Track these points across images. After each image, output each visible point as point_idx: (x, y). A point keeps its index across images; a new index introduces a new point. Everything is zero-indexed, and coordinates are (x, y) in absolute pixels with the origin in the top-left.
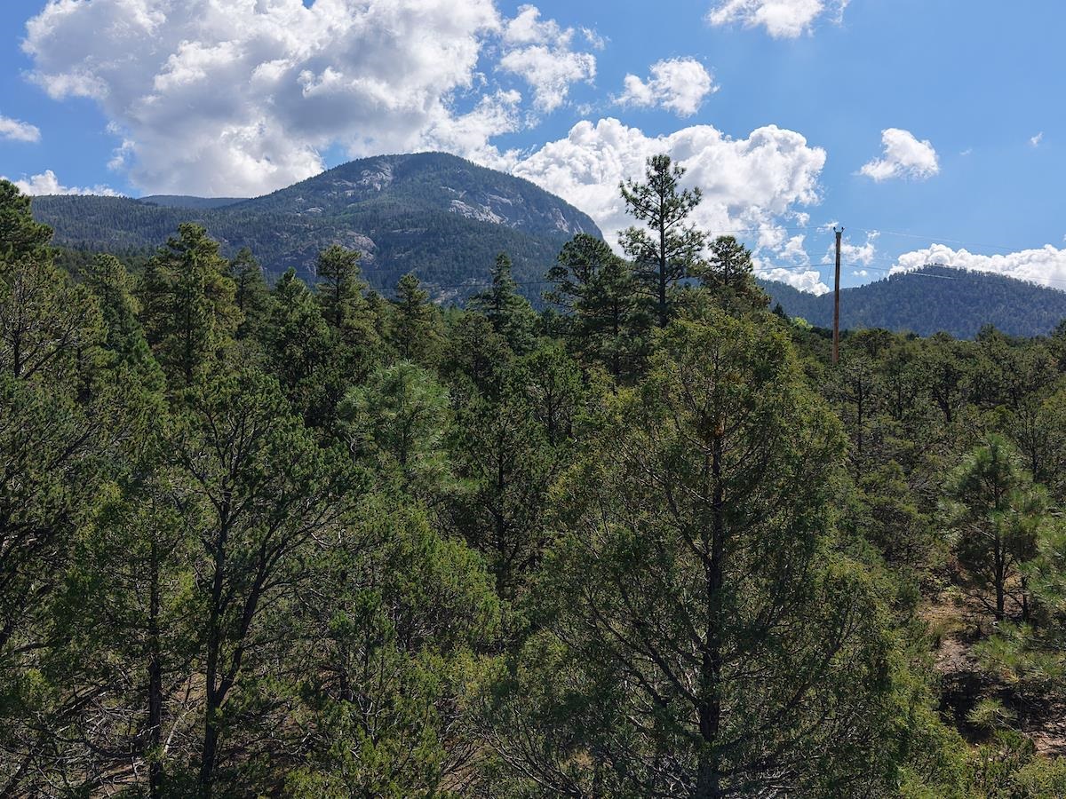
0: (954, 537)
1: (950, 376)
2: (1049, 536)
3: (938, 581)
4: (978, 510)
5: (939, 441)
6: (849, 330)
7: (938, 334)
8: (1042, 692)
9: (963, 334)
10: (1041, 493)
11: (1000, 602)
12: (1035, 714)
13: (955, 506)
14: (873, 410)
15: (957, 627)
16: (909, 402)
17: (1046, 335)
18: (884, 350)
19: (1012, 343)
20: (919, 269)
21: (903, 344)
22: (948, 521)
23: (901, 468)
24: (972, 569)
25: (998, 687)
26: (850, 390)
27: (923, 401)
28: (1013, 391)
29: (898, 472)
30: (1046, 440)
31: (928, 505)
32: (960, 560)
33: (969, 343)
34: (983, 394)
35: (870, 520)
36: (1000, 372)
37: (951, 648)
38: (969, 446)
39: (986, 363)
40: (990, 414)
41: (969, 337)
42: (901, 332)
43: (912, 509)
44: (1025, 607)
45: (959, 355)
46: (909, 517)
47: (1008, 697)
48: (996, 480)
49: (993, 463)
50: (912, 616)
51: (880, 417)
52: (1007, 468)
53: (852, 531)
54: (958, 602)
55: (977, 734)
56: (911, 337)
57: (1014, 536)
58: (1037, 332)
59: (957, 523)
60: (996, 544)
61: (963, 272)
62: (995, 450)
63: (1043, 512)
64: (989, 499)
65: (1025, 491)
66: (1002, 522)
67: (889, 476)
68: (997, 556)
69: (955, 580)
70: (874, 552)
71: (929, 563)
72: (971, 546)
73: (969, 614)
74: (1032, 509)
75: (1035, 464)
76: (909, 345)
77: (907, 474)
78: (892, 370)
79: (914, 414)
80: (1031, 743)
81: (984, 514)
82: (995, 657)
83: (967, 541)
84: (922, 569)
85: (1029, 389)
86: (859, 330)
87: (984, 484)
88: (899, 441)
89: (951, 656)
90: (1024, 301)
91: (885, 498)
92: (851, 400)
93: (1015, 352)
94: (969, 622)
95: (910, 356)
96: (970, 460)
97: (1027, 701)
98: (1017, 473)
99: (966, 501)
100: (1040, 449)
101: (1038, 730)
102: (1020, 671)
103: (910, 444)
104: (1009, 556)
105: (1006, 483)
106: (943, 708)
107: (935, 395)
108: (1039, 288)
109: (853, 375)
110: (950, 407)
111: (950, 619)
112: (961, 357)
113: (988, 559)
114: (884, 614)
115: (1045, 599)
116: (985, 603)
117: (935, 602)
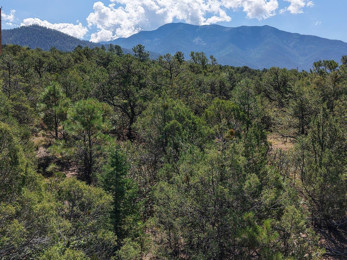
0: (42, 115)
1: (41, 63)
2: (70, 113)
3: (37, 129)
4: (49, 106)
5: (37, 84)
6: (6, 44)
7: (37, 48)
8: (69, 160)
9: (46, 49)
10: (68, 100)
11: (57, 134)
12: (66, 166)
13: (42, 105)
14: (14, 73)
15: (43, 143)
16: (27, 71)
17: (71, 51)
18: (18, 53)
19: (61, 53)
20: (31, 25)
21: (25, 51)
22: (40, 110)
23: (24, 93)
24: (47, 124)
25: (56, 160)
26: (6, 65)
27: (32, 70)
28: (61, 69)
29: (23, 94)
30: (70, 84)
31: (33, 105)
32: (44, 122)
33: (48, 52)
34: (51, 69)
35: (13, 111)
36: (56, 62)
37: (42, 150)
38: (47, 85)
39: (52, 58)
40: (53, 76)
41: (48, 50)
42: (25, 47)
43: (28, 106)
44: (64, 135)
46: (27, 109)
47: (59, 163)
48: (55, 96)
49: (54, 91)
50: (28, 141)
51: (17, 75)
52: (58, 93)
53: (7, 114)
54: (44, 135)
55: (49, 175)
56: (28, 49)
57: (60, 114)
58: (69, 50)
59: (43, 110)
60: (55, 116)
61: (45, 28)
62: (54, 87)
63: (69, 106)
64: (53, 102)
65: (64, 100)
66: (57, 110)
67: (20, 95)
68: (56, 120)
69: (43, 128)
70: (15, 121)
71: (34, 123)
72: (47, 118)
73: (47, 139)
74: (66, 105)
75: (67, 91)
76: (27, 52)
77: (26, 95)
78: (21, 60)
79: (29, 75)
80: (65, 174)
81: (51, 107)
82: (54, 151)
83: (47, 116)
84: (32, 126)
85: (66, 68)
86: (10, 45)
87: (51, 98)
88: (23, 84)
89: (42, 152)
90: (65, 40)
91: (19, 103)
92: (6, 69)
93: (61, 56)
94: (47, 141)
95: (27, 55)
96: (47, 90)
97: (64, 163)
98: (61, 94)
99: (46, 103)
100: (68, 87)
101: (68, 171)
102: (61, 154)
103: (27, 85)
104: (59, 120)
105: (58, 97)
106: (39, 168)
107: (36, 69)
108: (69, 36)
109: (7, 60)
110: (41, 73)
111: (41, 141)
112: (45, 57)
113: (53, 121)
115: (69, 132)
116: (52, 135)
117: (37, 136)
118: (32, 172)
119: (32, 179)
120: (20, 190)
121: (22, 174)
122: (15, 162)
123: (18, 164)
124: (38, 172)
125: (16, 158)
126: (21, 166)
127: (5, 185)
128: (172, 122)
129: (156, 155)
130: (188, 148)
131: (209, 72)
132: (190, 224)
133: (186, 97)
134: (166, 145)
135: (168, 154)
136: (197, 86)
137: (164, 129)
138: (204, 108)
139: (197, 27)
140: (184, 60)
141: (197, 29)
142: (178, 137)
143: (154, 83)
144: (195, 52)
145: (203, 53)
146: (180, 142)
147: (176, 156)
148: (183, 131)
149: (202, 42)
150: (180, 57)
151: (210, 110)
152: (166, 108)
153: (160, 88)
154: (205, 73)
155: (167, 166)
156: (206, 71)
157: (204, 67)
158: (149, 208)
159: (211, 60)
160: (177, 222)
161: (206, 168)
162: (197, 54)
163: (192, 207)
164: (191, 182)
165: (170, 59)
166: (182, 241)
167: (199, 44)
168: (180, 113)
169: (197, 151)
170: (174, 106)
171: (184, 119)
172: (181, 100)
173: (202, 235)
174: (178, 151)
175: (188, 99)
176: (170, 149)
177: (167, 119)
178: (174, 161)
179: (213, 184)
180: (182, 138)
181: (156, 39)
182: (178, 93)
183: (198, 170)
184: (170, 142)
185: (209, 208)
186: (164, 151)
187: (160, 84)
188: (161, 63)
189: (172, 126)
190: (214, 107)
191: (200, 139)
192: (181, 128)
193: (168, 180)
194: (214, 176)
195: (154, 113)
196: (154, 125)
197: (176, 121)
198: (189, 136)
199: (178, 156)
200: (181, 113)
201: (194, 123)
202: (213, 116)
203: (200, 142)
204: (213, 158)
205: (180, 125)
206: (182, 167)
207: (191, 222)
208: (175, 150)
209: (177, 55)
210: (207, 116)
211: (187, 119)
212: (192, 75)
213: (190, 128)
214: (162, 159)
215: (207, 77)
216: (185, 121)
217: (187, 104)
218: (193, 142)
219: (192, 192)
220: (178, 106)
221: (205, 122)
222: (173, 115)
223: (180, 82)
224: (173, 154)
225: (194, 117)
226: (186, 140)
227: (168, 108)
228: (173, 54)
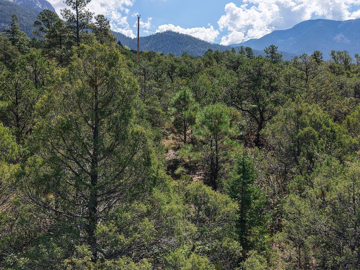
0: (173, 119)
1: (173, 68)
2: (199, 118)
3: (168, 132)
4: (179, 110)
5: (169, 89)
6: (143, 51)
7: (170, 54)
8: (196, 163)
9: (178, 54)
10: (197, 105)
11: (185, 138)
12: (193, 170)
13: (173, 109)
14: (149, 79)
15: (173, 146)
16: (160, 76)
17: (202, 56)
18: (153, 58)
19: (192, 58)
20: (165, 32)
21: (159, 57)
22: (171, 114)
23: (157, 97)
24: (177, 128)
25: (184, 163)
26: (142, 71)
27: (165, 76)
28: (191, 73)
29: (156, 98)
30: (199, 88)
31: (165, 109)
32: (174, 126)
33: (179, 57)
34: (183, 74)
35: (147, 114)
36: (187, 67)
37: (171, 152)
38: (178, 90)
39: (183, 64)
40: (184, 80)
41: (180, 55)
42: (159, 53)
43: (160, 110)
44: (192, 139)
45: (176, 61)
46: (159, 113)
47: (186, 166)
48: (185, 101)
49: (184, 96)
50: (159, 143)
51: (151, 80)
52: (188, 97)
53: (142, 117)
54: (173, 139)
55: (177, 177)
56: (162, 54)
57: (190, 118)
58: (199, 55)
59: (173, 115)
60: (184, 120)
61: (178, 33)
62: (185, 91)
63: (198, 111)
64: (183, 107)
65: (193, 104)
66: (186, 114)
67: (154, 100)
68: (185, 124)
69: (173, 132)
70: (148, 124)
71: (165, 127)
72: (177, 121)
73: (176, 142)
74: (195, 110)
75: (196, 96)
76: (161, 57)
77: (159, 99)
78: (155, 66)
79: (162, 80)
80: (191, 178)
81: (181, 111)
82: (183, 154)
83: (177, 120)
84: (163, 129)
85: (196, 73)
86: (146, 51)
87: (181, 102)
88: (157, 89)
89: (171, 155)
90: (196, 44)
91: (152, 107)
92: (142, 75)
93: (192, 61)
94: (176, 144)
95: (161, 61)
96: (178, 95)
97: (192, 166)
98: (191, 99)
99: (177, 108)
100: (198, 92)
101: (194, 174)
102: (189, 158)
103: (160, 90)
104: (188, 124)
105: (187, 102)
106: (168, 170)
107: (168, 74)
108: (200, 40)
109: (143, 66)
110: (173, 78)
111: (171, 144)
112: (177, 62)
113: (182, 125)
114: (150, 142)
115: (197, 136)
116: (181, 138)
117: (167, 139)
118: (162, 173)
119: (162, 181)
120: (151, 190)
121: (153, 174)
122: (148, 163)
123: (151, 166)
124: (168, 174)
125: (149, 159)
126: (154, 168)
127: (139, 184)
128: (306, 129)
129: (286, 165)
130: (324, 159)
131: (354, 72)
132: (324, 244)
133: (324, 101)
134: (299, 155)
135: (301, 164)
136: (338, 89)
137: (297, 137)
138: (345, 114)
139: (340, 22)
140: (323, 60)
141: (340, 25)
142: (313, 146)
143: (287, 86)
144: (336, 51)
145: (346, 52)
146: (315, 152)
147: (309, 167)
148: (319, 139)
149: (345, 39)
150: (318, 56)
151: (353, 116)
152: (300, 113)
153: (293, 92)
154: (348, 75)
155: (299, 178)
156: (349, 72)
157: (346, 68)
158: (277, 221)
159: (355, 59)
160: (309, 241)
161: (346, 183)
162: (339, 53)
163: (326, 226)
164: (328, 198)
165: (307, 60)
166: (314, 261)
167: (341, 41)
168: (316, 120)
169: (336, 163)
170: (309, 111)
171: (321, 126)
172: (317, 105)
173: (338, 259)
174: (312, 162)
175: (326, 104)
176: (303, 159)
177: (300, 125)
178: (308, 172)
179: (354, 202)
180: (318, 148)
181: (290, 38)
182: (314, 97)
183: (337, 184)
184: (303, 152)
185: (348, 229)
186: (296, 161)
187: (293, 87)
188: (296, 64)
189: (307, 135)
190: (358, 113)
191: (340, 150)
192: (317, 136)
193: (300, 193)
194: (355, 193)
195: (286, 119)
196: (285, 132)
197: (311, 128)
198: (326, 145)
199: (312, 167)
200: (318, 120)
201: (333, 131)
202: (356, 124)
203: (339, 154)
204: (355, 172)
205: (316, 133)
206: (317, 180)
207: (326, 242)
208: (309, 161)
209: (315, 55)
210: (349, 123)
211: (324, 127)
212: (333, 76)
213: (327, 137)
214: (294, 170)
215: (350, 79)
216: (322, 128)
217: (325, 110)
218: (330, 152)
219: (328, 209)
220: (314, 111)
221: (346, 131)
222: (308, 122)
223: (318, 85)
224: (306, 165)
225: (333, 124)
226: (322, 149)
227: (302, 113)
228: (310, 54)
